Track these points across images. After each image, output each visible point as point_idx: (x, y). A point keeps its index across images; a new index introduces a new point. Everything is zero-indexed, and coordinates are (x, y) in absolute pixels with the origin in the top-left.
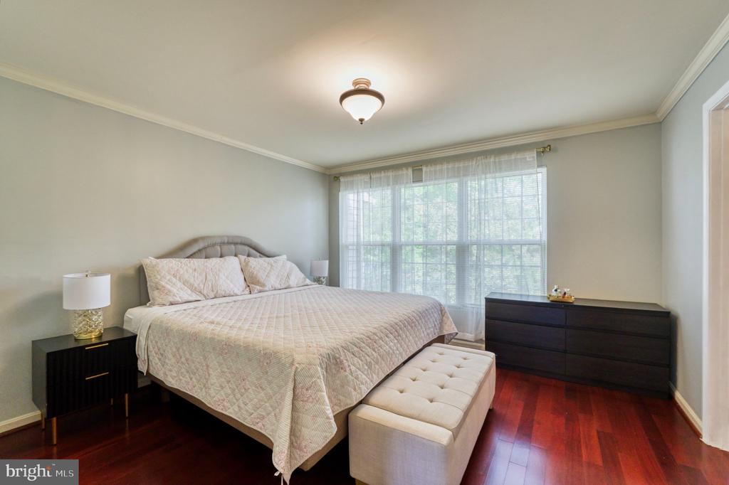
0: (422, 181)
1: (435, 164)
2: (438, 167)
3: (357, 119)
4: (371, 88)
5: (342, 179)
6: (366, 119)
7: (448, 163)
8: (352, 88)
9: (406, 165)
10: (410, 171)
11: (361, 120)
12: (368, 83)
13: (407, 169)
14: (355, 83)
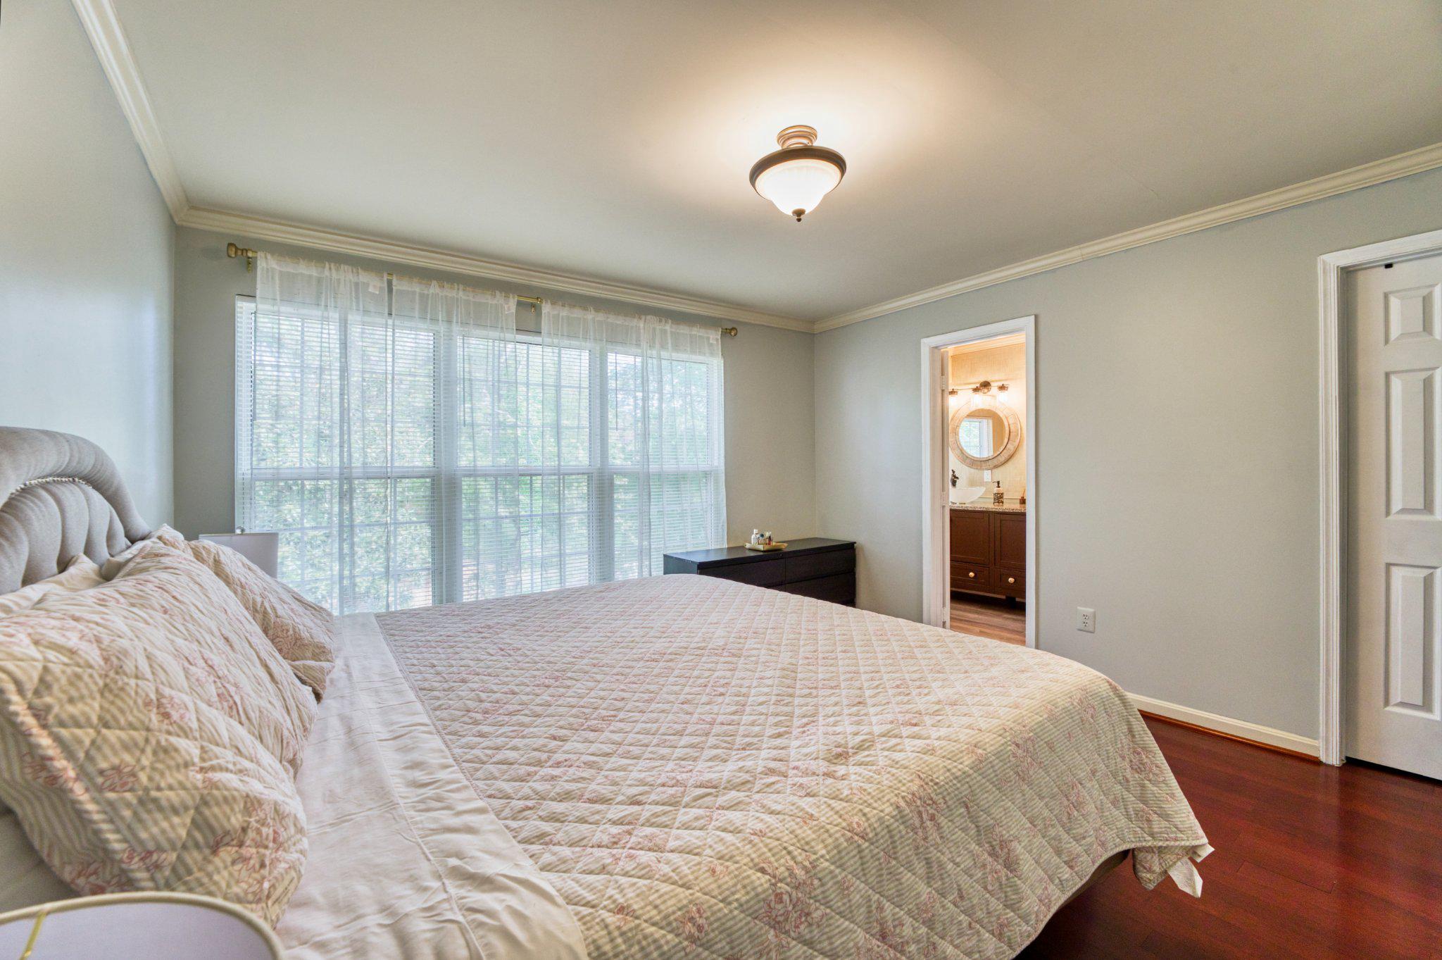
0: (539, 333)
1: (572, 306)
2: (577, 313)
3: (790, 213)
4: (818, 143)
5: (266, 264)
6: (809, 209)
7: (597, 310)
8: (777, 148)
9: (506, 288)
10: (511, 305)
11: (799, 213)
12: (810, 133)
13: (507, 297)
14: (783, 137)
